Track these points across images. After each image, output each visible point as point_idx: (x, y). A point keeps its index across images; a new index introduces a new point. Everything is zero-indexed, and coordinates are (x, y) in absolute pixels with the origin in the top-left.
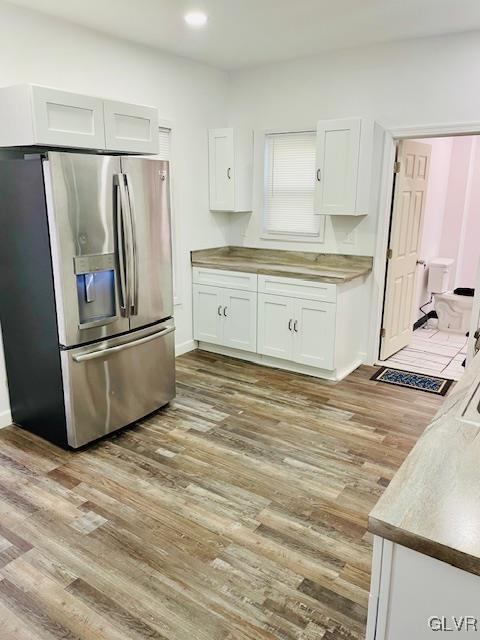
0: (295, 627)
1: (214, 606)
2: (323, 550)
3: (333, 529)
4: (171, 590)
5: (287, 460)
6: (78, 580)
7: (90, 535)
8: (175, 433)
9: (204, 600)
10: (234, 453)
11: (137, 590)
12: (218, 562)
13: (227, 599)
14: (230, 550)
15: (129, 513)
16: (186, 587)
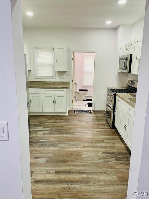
0: (109, 160)
1: (91, 163)
3: (98, 142)
4: (80, 164)
5: (74, 133)
6: (56, 172)
7: (46, 163)
8: (39, 135)
9: (88, 163)
10: (61, 135)
11: (72, 167)
12: (83, 156)
13: (92, 161)
14: (83, 153)
15: (50, 155)
16: (82, 162)
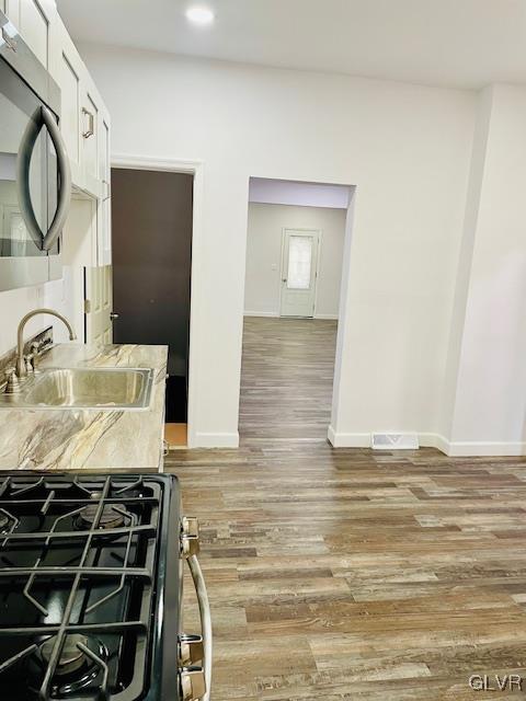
2: (266, 581)
12: (321, 539)
13: (287, 526)
14: (325, 548)
